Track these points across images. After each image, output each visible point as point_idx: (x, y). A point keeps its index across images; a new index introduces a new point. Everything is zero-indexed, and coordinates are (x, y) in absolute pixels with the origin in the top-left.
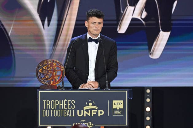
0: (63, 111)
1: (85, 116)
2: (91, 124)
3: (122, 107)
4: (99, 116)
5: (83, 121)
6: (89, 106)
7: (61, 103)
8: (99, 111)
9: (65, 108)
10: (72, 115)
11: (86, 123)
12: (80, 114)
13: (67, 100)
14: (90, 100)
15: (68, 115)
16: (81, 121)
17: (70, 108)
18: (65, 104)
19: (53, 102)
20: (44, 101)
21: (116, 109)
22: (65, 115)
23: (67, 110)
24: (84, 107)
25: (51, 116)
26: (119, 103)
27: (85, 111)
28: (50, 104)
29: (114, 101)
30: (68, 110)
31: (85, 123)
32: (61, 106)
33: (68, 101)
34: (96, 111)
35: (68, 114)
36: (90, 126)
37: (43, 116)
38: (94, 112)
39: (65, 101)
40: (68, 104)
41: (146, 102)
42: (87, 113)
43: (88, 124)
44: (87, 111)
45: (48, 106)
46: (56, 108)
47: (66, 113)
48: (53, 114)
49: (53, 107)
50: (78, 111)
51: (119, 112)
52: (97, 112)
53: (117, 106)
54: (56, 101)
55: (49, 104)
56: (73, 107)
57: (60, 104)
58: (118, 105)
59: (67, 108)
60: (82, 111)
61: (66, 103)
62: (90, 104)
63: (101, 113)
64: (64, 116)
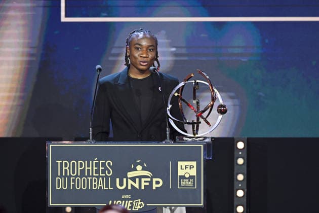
0: (91, 180)
1: (129, 188)
2: (140, 203)
3: (193, 172)
4: (154, 188)
5: (127, 196)
6: (136, 170)
7: (88, 166)
8: (155, 180)
9: (94, 175)
10: (107, 186)
11: (132, 201)
12: (121, 185)
13: (99, 160)
14: (138, 161)
15: (101, 187)
16: (123, 197)
17: (104, 175)
18: (95, 167)
19: (74, 163)
20: (58, 163)
21: (183, 177)
22: (95, 187)
23: (98, 177)
24: (128, 173)
25: (71, 188)
26: (189, 167)
27: (129, 180)
28: (69, 168)
29: (180, 163)
30: (101, 179)
31: (130, 202)
32: (88, 170)
33: (99, 162)
34: (149, 179)
35: (99, 184)
36: (139, 207)
37: (57, 188)
38: (145, 182)
39: (94, 162)
40: (101, 168)
41: (237, 164)
42: (133, 184)
43: (136, 202)
44: (133, 179)
45: (66, 170)
46: (79, 175)
47: (96, 183)
48: (74, 185)
49: (73, 173)
50: (118, 180)
51: (189, 181)
52: (151, 183)
53: (185, 171)
54: (79, 162)
55: (67, 168)
56: (109, 173)
57: (86, 168)
58: (188, 169)
59: (98, 175)
60: (125, 180)
61: (97, 165)
62: (139, 167)
63: (158, 183)
64: (93, 188)
